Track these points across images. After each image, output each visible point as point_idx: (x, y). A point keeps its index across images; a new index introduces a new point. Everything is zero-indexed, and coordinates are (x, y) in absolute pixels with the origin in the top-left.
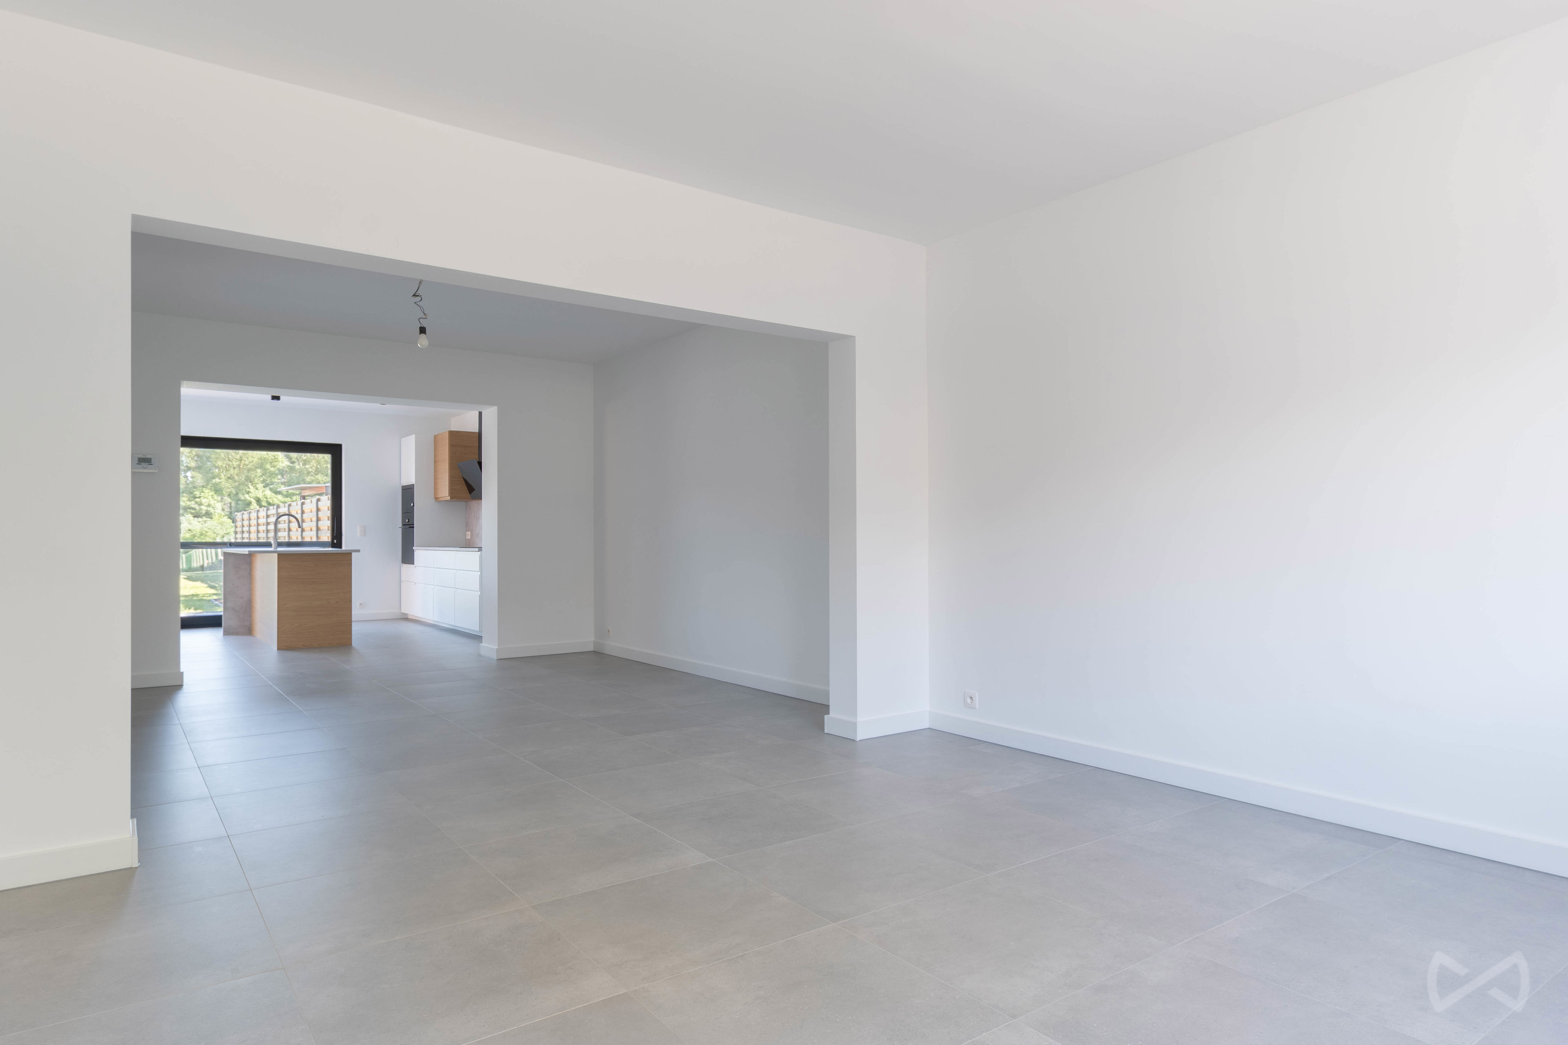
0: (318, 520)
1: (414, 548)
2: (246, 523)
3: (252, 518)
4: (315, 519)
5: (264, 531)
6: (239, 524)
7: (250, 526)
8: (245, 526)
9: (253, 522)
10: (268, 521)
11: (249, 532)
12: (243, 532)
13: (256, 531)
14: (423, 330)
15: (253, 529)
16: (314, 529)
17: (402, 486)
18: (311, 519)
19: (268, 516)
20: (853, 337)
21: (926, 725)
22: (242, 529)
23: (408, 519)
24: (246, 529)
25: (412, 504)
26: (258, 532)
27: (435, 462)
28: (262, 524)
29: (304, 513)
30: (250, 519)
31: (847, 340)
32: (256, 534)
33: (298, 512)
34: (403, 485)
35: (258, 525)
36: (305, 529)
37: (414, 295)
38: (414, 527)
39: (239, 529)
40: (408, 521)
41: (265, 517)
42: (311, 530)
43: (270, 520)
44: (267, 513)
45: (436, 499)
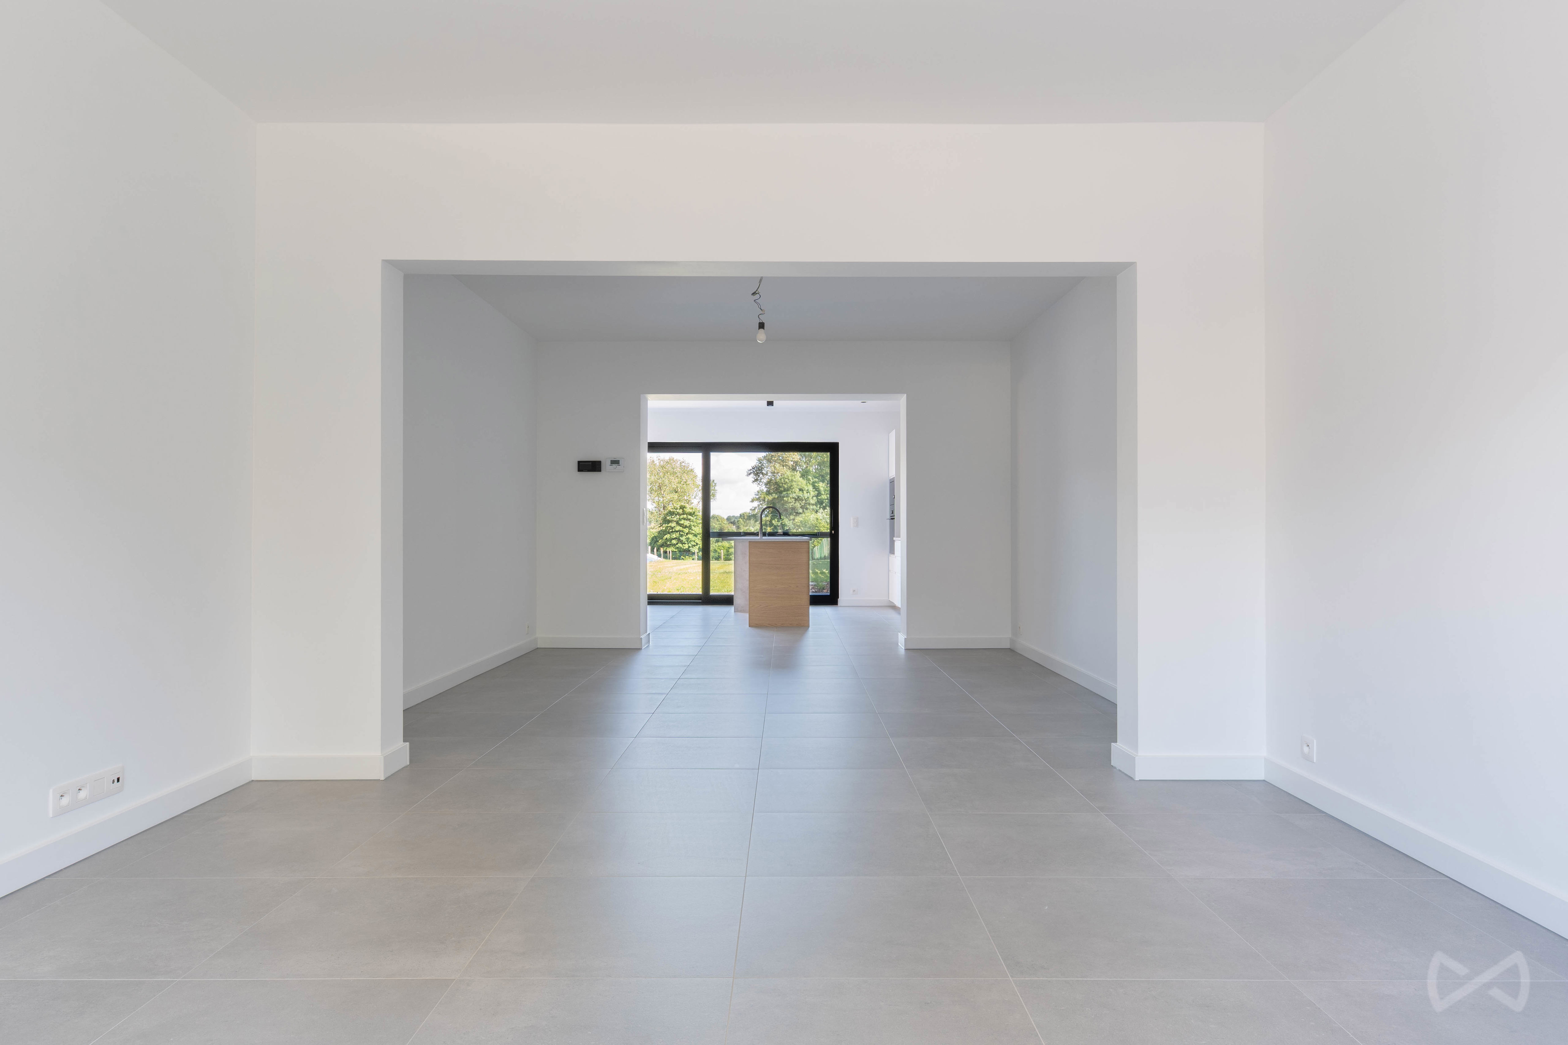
1: (894, 539)
14: (762, 326)
17: (886, 480)
20: (1135, 263)
21: (1259, 774)
31: (1128, 267)
34: (890, 479)
37: (754, 294)
38: (894, 519)
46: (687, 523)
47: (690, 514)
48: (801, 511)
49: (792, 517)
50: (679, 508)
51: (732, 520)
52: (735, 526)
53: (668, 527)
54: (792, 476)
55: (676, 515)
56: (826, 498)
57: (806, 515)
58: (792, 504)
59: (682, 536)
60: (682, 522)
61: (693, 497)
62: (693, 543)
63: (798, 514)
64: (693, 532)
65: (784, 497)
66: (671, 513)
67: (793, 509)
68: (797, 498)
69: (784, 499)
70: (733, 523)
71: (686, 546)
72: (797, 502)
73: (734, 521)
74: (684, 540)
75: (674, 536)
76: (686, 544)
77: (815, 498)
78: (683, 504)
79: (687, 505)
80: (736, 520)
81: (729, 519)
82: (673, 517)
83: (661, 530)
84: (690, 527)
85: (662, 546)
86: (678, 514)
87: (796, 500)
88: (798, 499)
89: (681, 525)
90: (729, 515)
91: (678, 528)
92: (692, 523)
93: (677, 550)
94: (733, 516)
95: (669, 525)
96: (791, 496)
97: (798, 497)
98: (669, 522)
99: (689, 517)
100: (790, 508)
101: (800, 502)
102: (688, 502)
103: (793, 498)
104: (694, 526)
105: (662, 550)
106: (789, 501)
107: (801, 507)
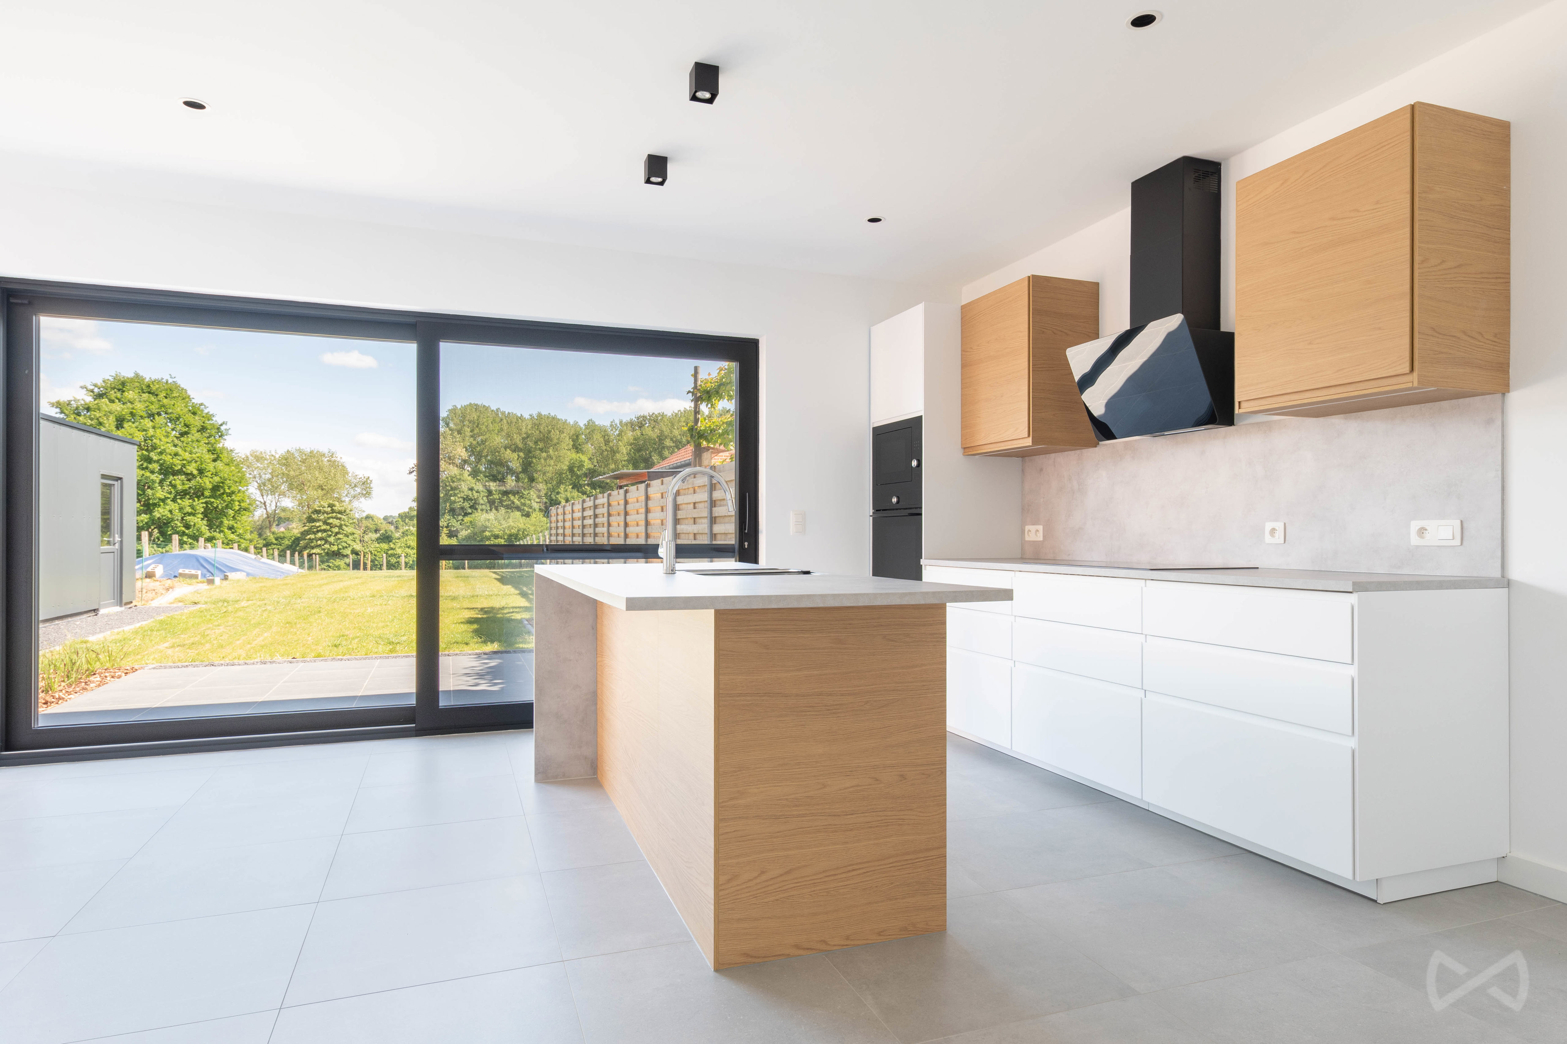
0: (647, 511)
1: (923, 562)
2: (560, 518)
3: (567, 512)
4: (643, 510)
5: (579, 526)
6: (554, 519)
7: (564, 521)
8: (560, 521)
9: (568, 517)
10: (584, 515)
11: (564, 528)
12: (557, 528)
13: (571, 526)
15: (568, 524)
16: (643, 523)
17: (874, 429)
18: (637, 511)
19: (584, 510)
22: (557, 525)
23: (898, 497)
24: (560, 524)
25: (914, 463)
26: (573, 527)
27: (966, 365)
28: (578, 519)
29: (628, 504)
30: (564, 514)
32: (571, 530)
33: (620, 503)
34: (875, 425)
35: (573, 519)
36: (629, 523)
38: (921, 514)
39: (554, 525)
40: (898, 502)
41: (581, 510)
42: (638, 525)
43: (586, 514)
44: (583, 505)
45: (968, 450)
46: (336, 522)
47: (340, 512)
48: (470, 511)
49: (460, 518)
50: (327, 506)
51: (390, 520)
52: (393, 527)
53: (312, 526)
54: (460, 475)
55: (323, 513)
56: (498, 497)
57: (476, 515)
58: (460, 503)
59: (330, 536)
60: (331, 521)
61: (344, 495)
62: (345, 545)
63: (466, 514)
64: (345, 532)
65: (451, 496)
66: (318, 512)
67: (462, 508)
68: (465, 497)
69: (452, 498)
70: (391, 523)
71: (335, 548)
72: (466, 501)
73: (392, 521)
74: (333, 541)
75: (320, 535)
76: (335, 545)
77: (485, 498)
78: (331, 502)
79: (337, 503)
80: (394, 520)
81: (385, 518)
82: (319, 515)
83: (304, 531)
84: (340, 527)
85: (305, 548)
86: (325, 512)
87: (464, 499)
88: (466, 499)
89: (328, 524)
90: (385, 515)
91: (324, 527)
92: (343, 522)
93: (322, 552)
94: (391, 516)
95: (313, 524)
96: (459, 496)
97: (468, 496)
98: (314, 521)
99: (339, 516)
100: (458, 508)
101: (469, 502)
102: (340, 500)
103: (461, 498)
104: (347, 526)
105: (305, 553)
106: (457, 501)
107: (470, 507)
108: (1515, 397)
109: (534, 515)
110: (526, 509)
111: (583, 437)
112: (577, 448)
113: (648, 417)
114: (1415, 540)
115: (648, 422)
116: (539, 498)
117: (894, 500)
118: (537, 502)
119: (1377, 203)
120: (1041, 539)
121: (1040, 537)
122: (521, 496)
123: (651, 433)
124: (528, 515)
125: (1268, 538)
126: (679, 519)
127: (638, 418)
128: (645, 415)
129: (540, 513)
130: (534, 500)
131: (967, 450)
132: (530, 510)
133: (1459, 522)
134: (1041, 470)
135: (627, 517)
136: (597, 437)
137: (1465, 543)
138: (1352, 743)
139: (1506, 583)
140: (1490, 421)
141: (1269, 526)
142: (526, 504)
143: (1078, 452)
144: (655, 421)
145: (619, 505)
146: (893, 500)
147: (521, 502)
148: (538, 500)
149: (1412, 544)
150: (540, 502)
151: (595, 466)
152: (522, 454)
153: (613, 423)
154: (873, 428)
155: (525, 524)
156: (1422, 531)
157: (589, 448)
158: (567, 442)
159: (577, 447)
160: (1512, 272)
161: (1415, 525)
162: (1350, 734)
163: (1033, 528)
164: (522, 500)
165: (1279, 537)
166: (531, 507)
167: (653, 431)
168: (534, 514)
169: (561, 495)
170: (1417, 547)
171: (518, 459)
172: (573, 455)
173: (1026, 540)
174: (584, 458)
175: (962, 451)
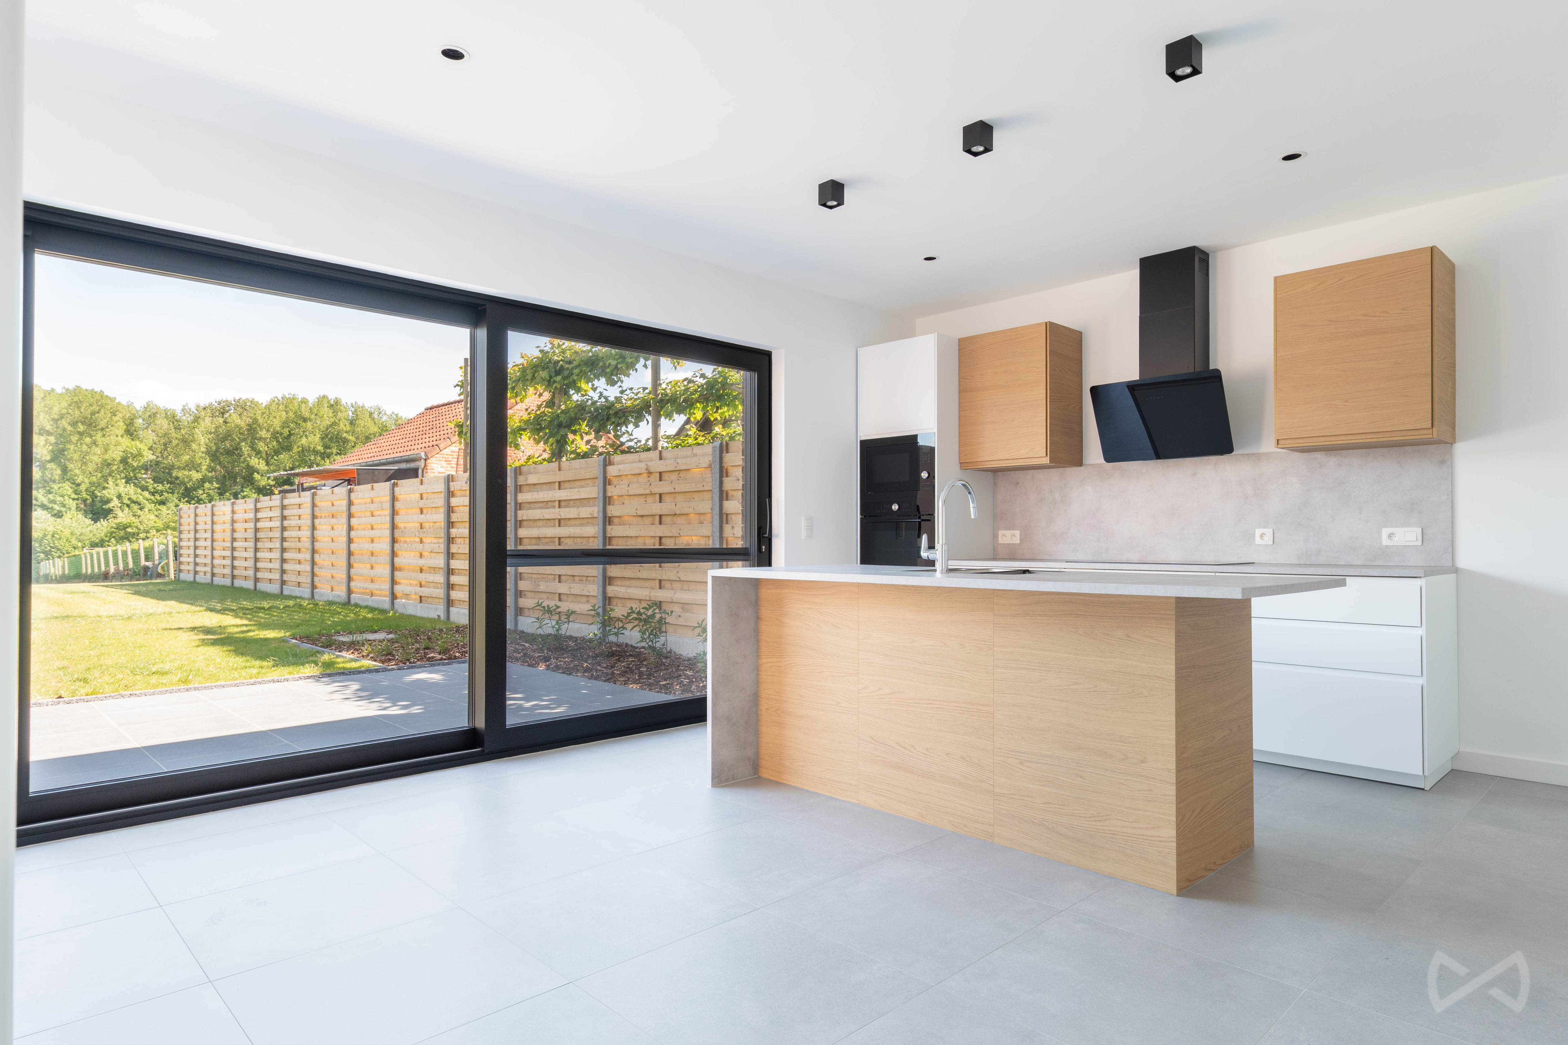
2: (204, 519)
3: (220, 513)
5: (246, 529)
6: (188, 520)
7: (213, 523)
8: (202, 523)
9: (223, 518)
11: (212, 531)
12: (196, 531)
13: (228, 530)
15: (222, 527)
19: (257, 510)
23: (899, 505)
24: (204, 527)
25: (924, 475)
26: (234, 530)
28: (243, 520)
29: (354, 505)
32: (227, 534)
33: (337, 503)
34: (863, 438)
35: (233, 521)
36: (356, 526)
40: (899, 509)
41: (251, 511)
42: (373, 529)
43: (262, 515)
44: (254, 505)
45: (967, 465)
108: (1461, 449)
109: (67, 517)
110: (57, 507)
111: (140, 421)
112: (131, 435)
113: (233, 403)
114: (1385, 542)
115: (233, 409)
116: (76, 494)
117: (895, 507)
118: (73, 499)
119: (1404, 309)
120: (1018, 542)
121: (1017, 540)
122: (49, 491)
123: (236, 419)
124: (59, 515)
125: (1258, 540)
126: (453, 522)
127: (219, 403)
128: (229, 399)
129: (78, 512)
130: (69, 496)
131: (963, 465)
132: (63, 509)
133: (1420, 529)
134: (1017, 483)
135: (351, 519)
136: (163, 424)
137: (1424, 543)
138: (1421, 681)
139: (1456, 570)
140: (1443, 462)
141: (1258, 532)
142: (56, 501)
143: (1061, 470)
144: (242, 408)
145: (333, 505)
146: (893, 507)
147: (49, 499)
148: (76, 497)
149: (1384, 544)
150: (77, 499)
151: (158, 457)
152: (52, 439)
153: (186, 408)
154: (861, 441)
155: (54, 526)
156: (1390, 536)
157: (150, 436)
158: (120, 427)
159: (130, 432)
160: (1456, 364)
161: (1385, 532)
162: (1420, 675)
163: (1009, 533)
164: (51, 496)
165: (1268, 540)
166: (64, 506)
167: (241, 418)
168: (68, 513)
169: (109, 490)
170: (1387, 546)
171: (45, 446)
172: (126, 442)
173: (1000, 542)
174: (143, 447)
175: (959, 465)
